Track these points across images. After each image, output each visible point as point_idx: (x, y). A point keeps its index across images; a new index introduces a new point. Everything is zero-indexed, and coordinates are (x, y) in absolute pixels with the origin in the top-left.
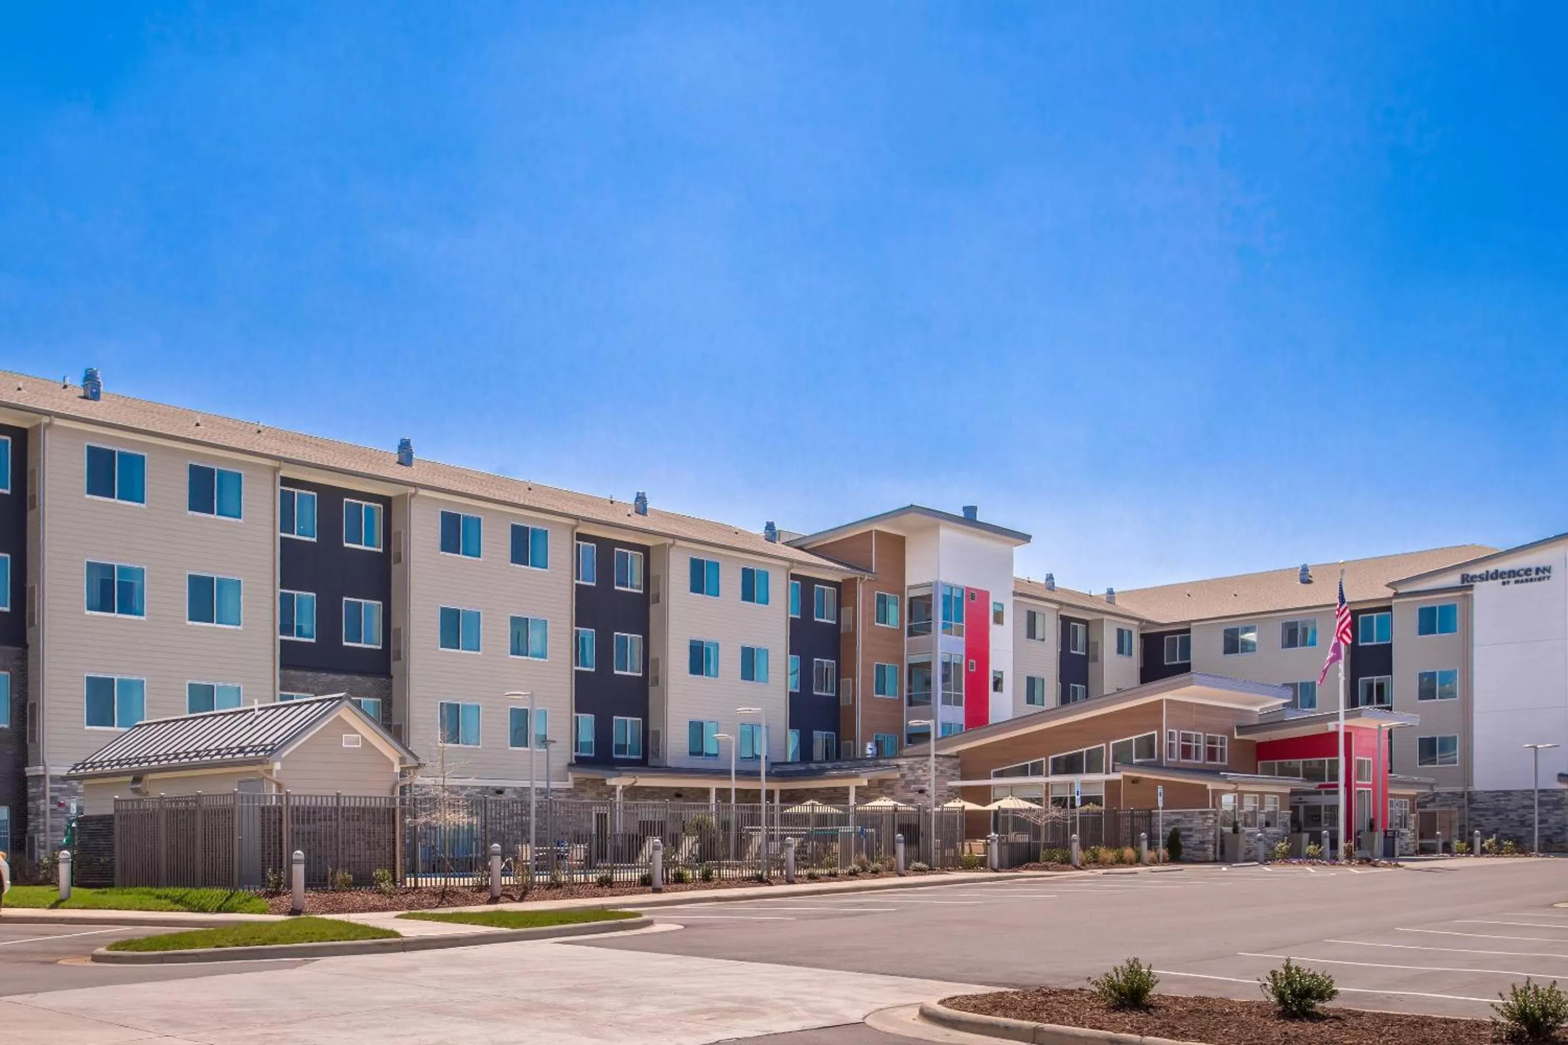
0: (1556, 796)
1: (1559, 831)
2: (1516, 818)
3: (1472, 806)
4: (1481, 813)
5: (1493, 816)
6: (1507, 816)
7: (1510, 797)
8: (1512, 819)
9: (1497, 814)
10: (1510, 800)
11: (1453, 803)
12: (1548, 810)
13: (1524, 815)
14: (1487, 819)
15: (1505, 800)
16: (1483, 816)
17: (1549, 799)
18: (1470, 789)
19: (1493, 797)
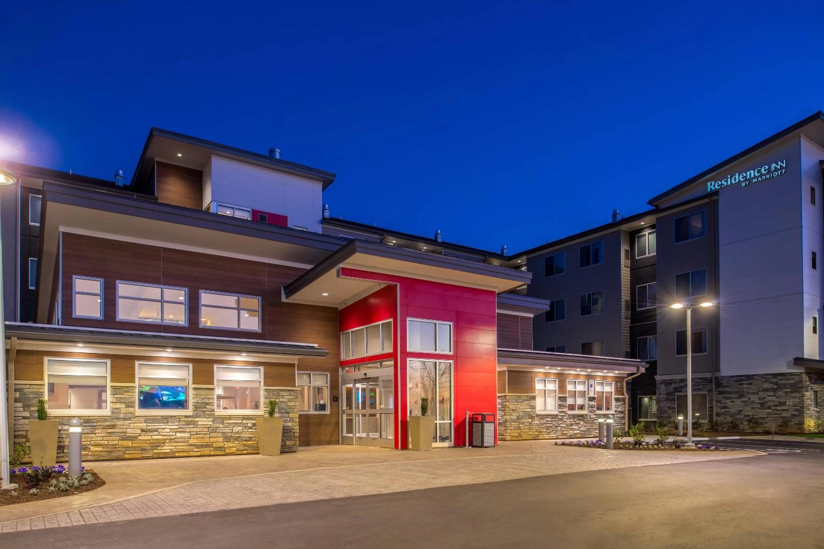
0: (794, 379)
1: (797, 413)
2: (757, 401)
3: (720, 389)
4: (727, 396)
5: (736, 398)
6: (750, 399)
7: (752, 381)
8: (753, 402)
9: (740, 397)
10: (751, 384)
11: (704, 388)
12: (785, 392)
13: (765, 398)
14: (732, 402)
15: (747, 384)
16: (728, 398)
17: (786, 382)
18: (717, 374)
19: (736, 381)
